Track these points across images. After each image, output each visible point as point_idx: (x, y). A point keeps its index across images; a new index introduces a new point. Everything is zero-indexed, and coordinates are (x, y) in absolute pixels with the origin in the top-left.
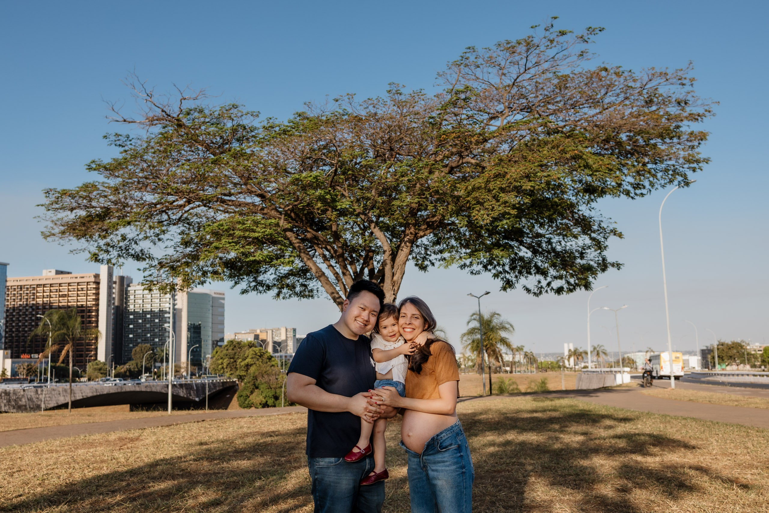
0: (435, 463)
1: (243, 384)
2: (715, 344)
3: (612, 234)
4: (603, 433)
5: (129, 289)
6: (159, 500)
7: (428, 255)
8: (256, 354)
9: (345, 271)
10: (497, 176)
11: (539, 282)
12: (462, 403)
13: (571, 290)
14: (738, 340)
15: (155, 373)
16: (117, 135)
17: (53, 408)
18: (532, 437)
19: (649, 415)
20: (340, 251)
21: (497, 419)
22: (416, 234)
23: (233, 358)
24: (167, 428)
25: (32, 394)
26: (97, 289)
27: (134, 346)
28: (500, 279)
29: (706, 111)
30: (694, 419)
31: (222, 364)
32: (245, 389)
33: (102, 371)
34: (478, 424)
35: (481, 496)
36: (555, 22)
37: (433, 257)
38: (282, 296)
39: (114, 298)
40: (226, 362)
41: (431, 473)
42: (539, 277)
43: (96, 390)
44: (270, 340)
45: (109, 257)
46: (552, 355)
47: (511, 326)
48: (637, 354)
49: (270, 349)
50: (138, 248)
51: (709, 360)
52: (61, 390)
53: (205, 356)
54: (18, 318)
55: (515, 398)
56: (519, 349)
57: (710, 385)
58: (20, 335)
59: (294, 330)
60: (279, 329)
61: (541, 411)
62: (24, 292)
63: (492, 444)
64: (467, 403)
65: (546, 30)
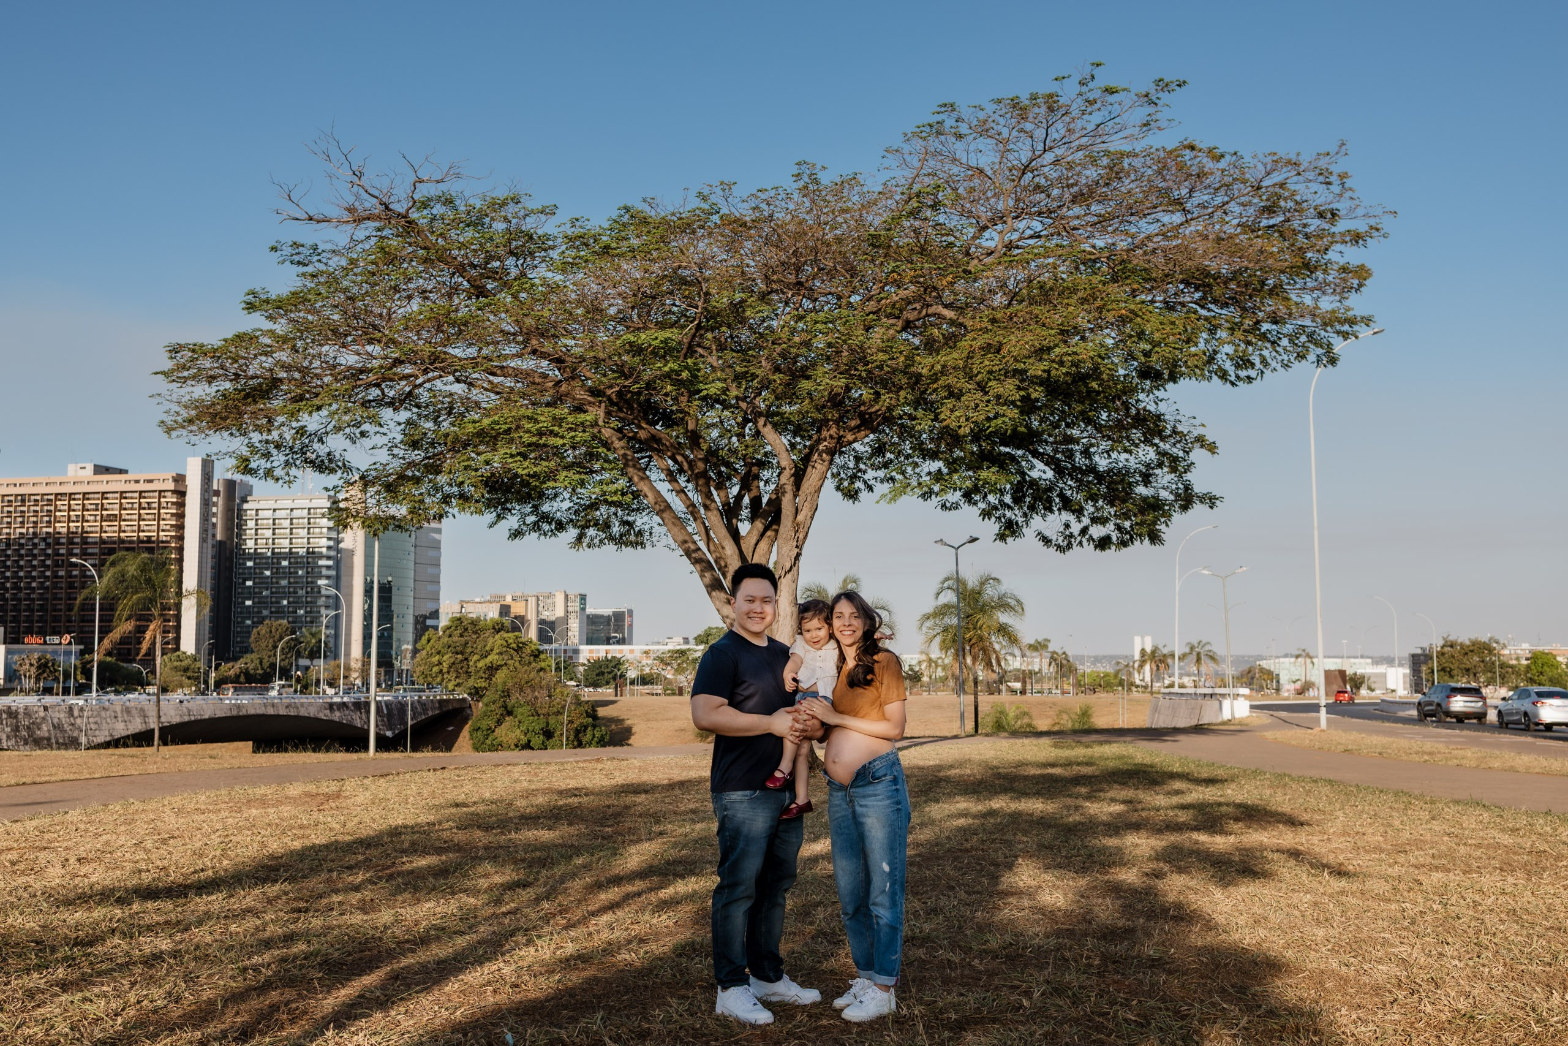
0: (864, 797)
1: (480, 704)
2: (1437, 643)
3: (1198, 445)
4: (1161, 800)
5: (246, 506)
6: (431, 879)
7: (860, 470)
8: (508, 646)
9: (708, 502)
10: (987, 348)
11: (1067, 526)
12: (918, 748)
13: (1124, 544)
14: (1484, 638)
15: (298, 680)
16: (296, 245)
17: (107, 745)
18: (1036, 806)
19: (1256, 773)
20: (701, 465)
21: (979, 777)
22: (840, 437)
23: (462, 653)
24: (382, 780)
25: (62, 715)
26: (181, 505)
27: (255, 624)
28: (993, 519)
29: (1371, 228)
30: (1330, 782)
31: (440, 663)
32: (485, 715)
33: (190, 674)
34: (943, 784)
35: (933, 880)
36: (1097, 72)
37: (870, 474)
38: (586, 541)
39: (214, 525)
40: (447, 659)
41: (859, 809)
42: (1067, 516)
43: (189, 710)
44: (532, 617)
45: (269, 465)
46: (1109, 658)
47: (1018, 601)
48: (1282, 660)
49: (533, 634)
50: (322, 450)
51: (1424, 676)
52: (118, 709)
53: (399, 647)
54: (17, 562)
55: (1019, 742)
56: (1038, 647)
57: (1400, 725)
58: (22, 595)
59: (583, 598)
60: (550, 595)
61: (1061, 765)
62: (29, 508)
63: (965, 814)
64: (927, 748)
65: (1082, 84)
